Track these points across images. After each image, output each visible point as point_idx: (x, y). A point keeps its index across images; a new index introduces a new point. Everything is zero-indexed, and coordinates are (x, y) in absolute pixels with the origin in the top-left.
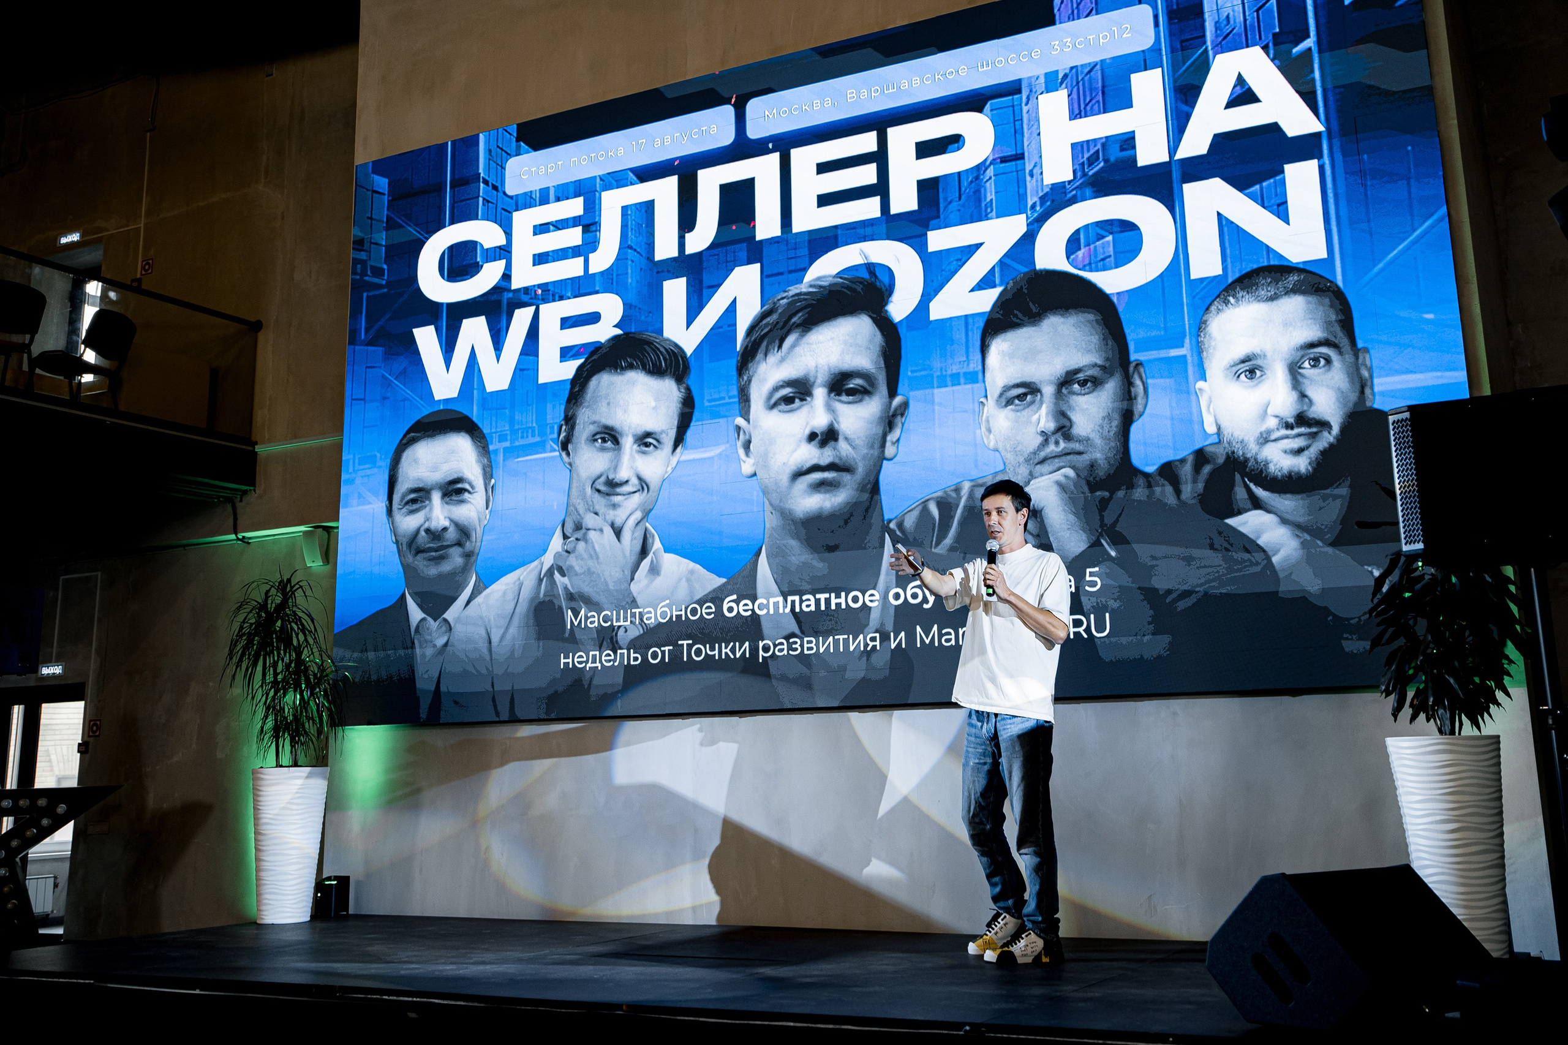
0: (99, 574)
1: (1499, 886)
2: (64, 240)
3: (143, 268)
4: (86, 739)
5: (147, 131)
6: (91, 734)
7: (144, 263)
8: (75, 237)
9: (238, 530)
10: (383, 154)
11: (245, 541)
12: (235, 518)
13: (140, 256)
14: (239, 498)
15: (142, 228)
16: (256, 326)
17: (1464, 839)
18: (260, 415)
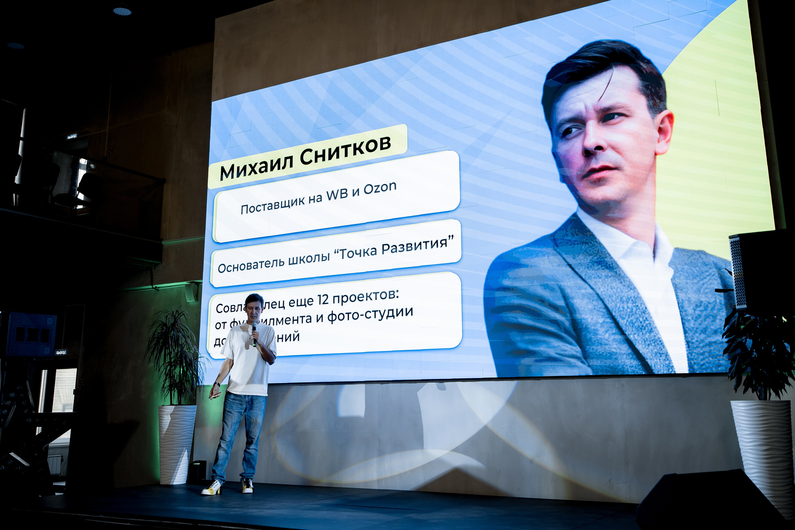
0: (85, 304)
1: (790, 479)
2: (69, 138)
3: (108, 152)
4: (77, 387)
6: (80, 385)
7: (108, 149)
8: (74, 136)
9: (153, 283)
10: (225, 97)
11: (156, 289)
12: (152, 278)
13: (106, 146)
14: (154, 267)
15: (107, 132)
16: (163, 181)
17: (771, 455)
18: (164, 226)
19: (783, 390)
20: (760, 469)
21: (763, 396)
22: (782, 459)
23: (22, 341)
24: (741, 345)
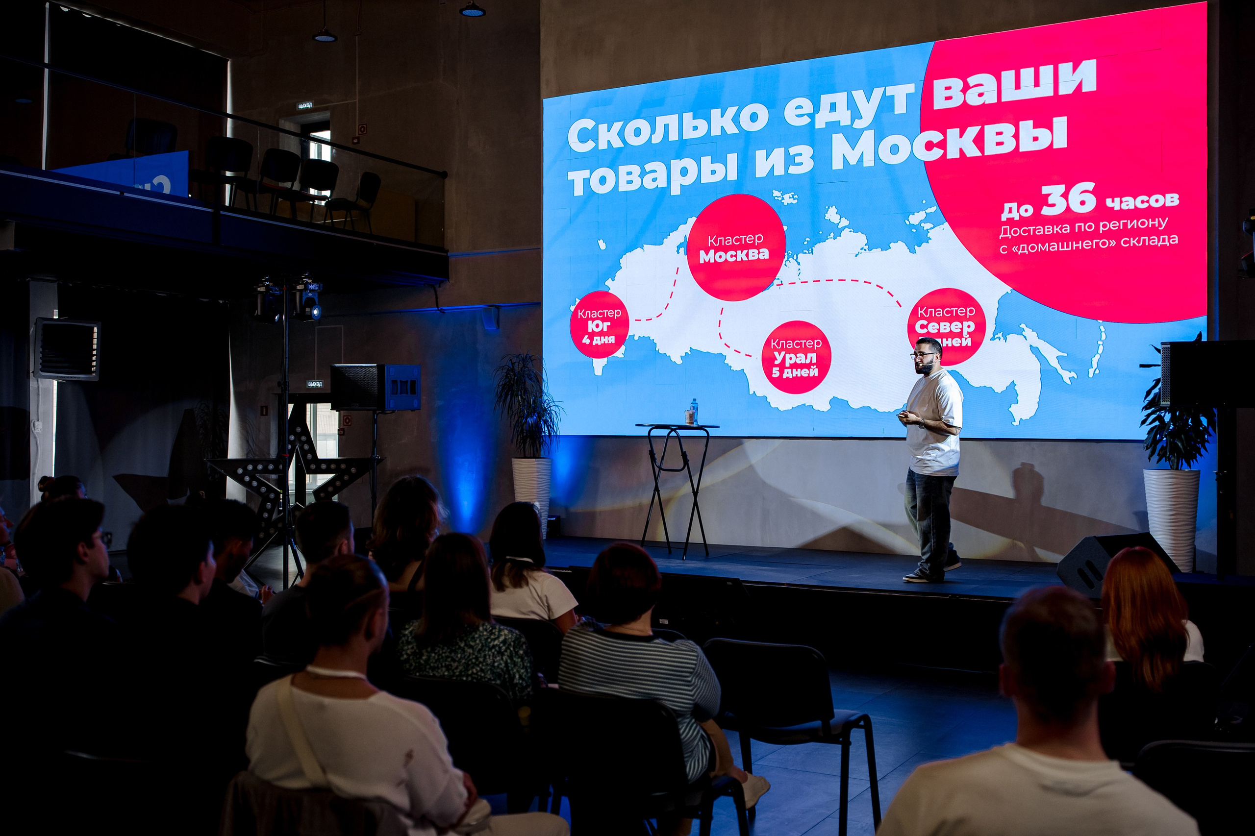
0: (342, 326)
1: (1193, 540)
2: (301, 107)
3: (360, 130)
4: (342, 427)
5: (357, 35)
6: (345, 424)
7: (360, 126)
8: (309, 105)
9: (439, 306)
10: (560, 92)
11: (442, 311)
12: (437, 298)
13: (357, 123)
14: (438, 285)
15: (357, 103)
16: (444, 175)
17: (1177, 519)
18: (450, 233)
19: (1194, 460)
20: (1165, 532)
21: (1175, 467)
22: (1186, 523)
23: (397, 394)
24: (1160, 419)
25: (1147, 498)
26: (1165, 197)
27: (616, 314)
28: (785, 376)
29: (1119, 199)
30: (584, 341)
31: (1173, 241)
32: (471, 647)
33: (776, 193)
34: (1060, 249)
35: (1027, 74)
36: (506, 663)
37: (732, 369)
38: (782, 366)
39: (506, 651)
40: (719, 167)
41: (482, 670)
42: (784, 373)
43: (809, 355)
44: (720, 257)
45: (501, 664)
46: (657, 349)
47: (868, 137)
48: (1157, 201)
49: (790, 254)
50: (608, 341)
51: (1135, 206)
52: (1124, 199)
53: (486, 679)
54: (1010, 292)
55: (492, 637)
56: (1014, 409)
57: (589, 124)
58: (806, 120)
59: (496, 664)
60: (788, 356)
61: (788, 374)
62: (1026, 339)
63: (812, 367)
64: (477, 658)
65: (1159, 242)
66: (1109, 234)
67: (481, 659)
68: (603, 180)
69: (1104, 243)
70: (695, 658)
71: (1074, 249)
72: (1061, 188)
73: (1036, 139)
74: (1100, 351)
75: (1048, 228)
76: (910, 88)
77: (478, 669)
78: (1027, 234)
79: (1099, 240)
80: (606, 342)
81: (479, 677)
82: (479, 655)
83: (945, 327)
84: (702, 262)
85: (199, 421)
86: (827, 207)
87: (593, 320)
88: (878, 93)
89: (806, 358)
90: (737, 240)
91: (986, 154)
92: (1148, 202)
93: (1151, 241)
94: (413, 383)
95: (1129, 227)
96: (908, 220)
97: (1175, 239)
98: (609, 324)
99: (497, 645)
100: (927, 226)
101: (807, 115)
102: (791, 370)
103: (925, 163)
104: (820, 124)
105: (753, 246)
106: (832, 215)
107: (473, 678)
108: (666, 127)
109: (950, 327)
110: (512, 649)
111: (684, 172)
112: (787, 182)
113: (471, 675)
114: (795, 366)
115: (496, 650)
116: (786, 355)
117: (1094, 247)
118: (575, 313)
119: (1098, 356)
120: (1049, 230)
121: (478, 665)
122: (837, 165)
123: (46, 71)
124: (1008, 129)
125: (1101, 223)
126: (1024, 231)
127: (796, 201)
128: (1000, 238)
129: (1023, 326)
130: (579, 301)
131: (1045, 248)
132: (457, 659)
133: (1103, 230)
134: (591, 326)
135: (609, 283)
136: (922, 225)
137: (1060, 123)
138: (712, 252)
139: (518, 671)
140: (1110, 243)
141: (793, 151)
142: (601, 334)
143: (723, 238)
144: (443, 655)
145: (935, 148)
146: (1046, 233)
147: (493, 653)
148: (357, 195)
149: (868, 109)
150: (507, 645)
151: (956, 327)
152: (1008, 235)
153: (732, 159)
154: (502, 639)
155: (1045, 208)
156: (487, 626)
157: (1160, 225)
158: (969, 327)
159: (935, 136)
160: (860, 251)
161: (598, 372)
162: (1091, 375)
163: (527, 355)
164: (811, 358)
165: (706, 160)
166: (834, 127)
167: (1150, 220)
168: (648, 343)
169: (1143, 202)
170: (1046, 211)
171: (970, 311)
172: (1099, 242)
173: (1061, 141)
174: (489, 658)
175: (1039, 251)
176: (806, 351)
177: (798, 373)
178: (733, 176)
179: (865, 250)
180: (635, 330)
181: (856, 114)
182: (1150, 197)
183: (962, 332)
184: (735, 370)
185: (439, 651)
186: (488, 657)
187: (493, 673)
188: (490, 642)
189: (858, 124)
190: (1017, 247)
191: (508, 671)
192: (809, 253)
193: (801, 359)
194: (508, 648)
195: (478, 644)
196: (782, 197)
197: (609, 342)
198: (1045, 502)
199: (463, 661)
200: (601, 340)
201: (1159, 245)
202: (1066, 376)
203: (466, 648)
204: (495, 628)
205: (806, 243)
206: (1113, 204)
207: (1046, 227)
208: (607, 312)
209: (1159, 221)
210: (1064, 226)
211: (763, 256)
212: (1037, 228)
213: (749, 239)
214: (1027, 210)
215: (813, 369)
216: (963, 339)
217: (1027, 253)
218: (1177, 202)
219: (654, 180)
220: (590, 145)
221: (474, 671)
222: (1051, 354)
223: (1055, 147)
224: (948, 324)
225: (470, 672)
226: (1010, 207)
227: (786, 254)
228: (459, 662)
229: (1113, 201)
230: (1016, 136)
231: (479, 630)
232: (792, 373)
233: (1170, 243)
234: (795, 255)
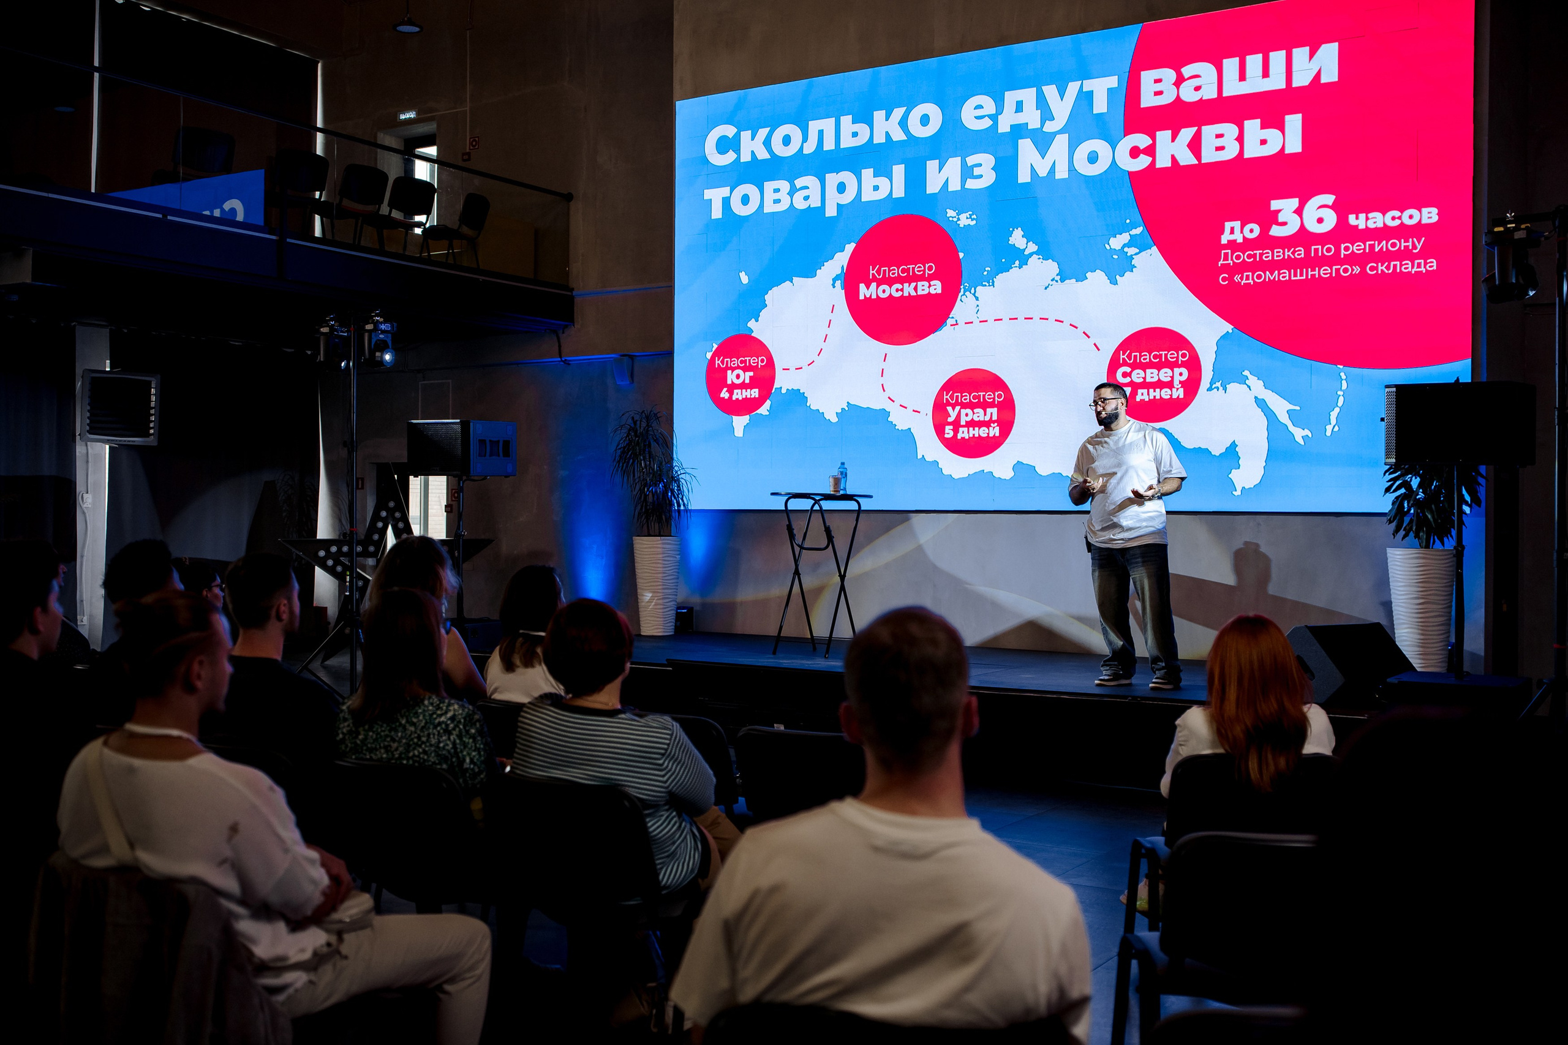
0: (450, 381)
1: (1447, 635)
2: (402, 117)
3: (471, 144)
4: (450, 503)
5: (468, 29)
6: (454, 498)
7: (471, 140)
8: (411, 115)
9: (563, 355)
10: (696, 94)
11: (567, 363)
12: (560, 346)
13: (468, 134)
14: (561, 331)
15: (468, 111)
16: (569, 197)
17: (1426, 609)
18: (575, 267)
20: (1411, 624)
21: (1424, 544)
22: (1438, 613)
23: (485, 456)
24: (1406, 485)
25: (1391, 584)
26: (1420, 212)
27: (758, 361)
28: (959, 436)
29: (1364, 215)
30: (722, 395)
31: (1430, 267)
32: (414, 724)
33: (951, 213)
34: (1293, 278)
35: (1254, 62)
36: (454, 743)
37: (896, 428)
38: (956, 425)
39: (454, 729)
40: (883, 182)
41: (425, 752)
42: (958, 432)
43: (989, 410)
44: (884, 291)
45: (447, 745)
46: (808, 405)
47: (1061, 143)
48: (1411, 217)
49: (967, 288)
50: (751, 395)
51: (1384, 224)
52: (1370, 215)
53: (430, 763)
54: (1230, 331)
55: (439, 712)
56: (1234, 475)
57: (730, 131)
58: (987, 123)
59: (441, 745)
60: (963, 411)
61: (963, 433)
62: (1250, 389)
63: (992, 425)
64: (419, 738)
65: (1413, 267)
66: (1352, 259)
67: (424, 739)
68: (745, 200)
69: (1346, 271)
70: (668, 737)
71: (1309, 277)
72: (1294, 203)
73: (1263, 142)
74: (1340, 403)
75: (1277, 252)
76: (1112, 82)
77: (421, 750)
78: (1252, 259)
79: (1339, 267)
80: (749, 396)
81: (422, 761)
82: (422, 734)
83: (1152, 375)
84: (862, 297)
85: (282, 494)
86: (1011, 229)
87: (733, 369)
88: (1073, 88)
89: (985, 415)
90: (903, 271)
91: (1203, 161)
92: (1400, 218)
93: (1404, 267)
94: (507, 444)
95: (1377, 250)
96: (1109, 244)
97: (1433, 264)
98: (752, 374)
99: (443, 722)
100: (1131, 251)
101: (988, 116)
102: (967, 429)
103: (1131, 174)
104: (1004, 127)
105: (922, 278)
106: (1017, 238)
107: (414, 762)
108: (821, 133)
109: (1158, 375)
110: (461, 727)
111: (841, 188)
112: (963, 199)
113: (412, 758)
114: (971, 424)
115: (442, 728)
116: (962, 410)
117: (1334, 275)
118: (712, 361)
119: (1337, 410)
120: (1279, 254)
121: (420, 746)
122: (1024, 177)
123: (96, 75)
124: (1230, 130)
125: (1342, 245)
126: (1249, 256)
127: (974, 222)
128: (1220, 265)
129: (1246, 373)
130: (717, 346)
131: (1273, 276)
132: (397, 739)
133: (1344, 254)
134: (731, 377)
135: (752, 324)
136: (1126, 249)
137: (1294, 122)
138: (874, 285)
139: (469, 754)
140: (1353, 270)
141: (971, 160)
142: (743, 386)
143: (887, 268)
144: (382, 734)
145: (1141, 155)
146: (1275, 258)
147: (439, 732)
148: (459, 220)
149: (1062, 108)
150: (455, 722)
151: (1166, 375)
152: (1230, 261)
153: (899, 171)
154: (450, 715)
155: (1274, 227)
156: (433, 700)
157: (1414, 247)
158: (1181, 374)
159: (1141, 140)
160: (1051, 283)
161: (739, 432)
162: (1328, 433)
163: (651, 411)
164: (991, 413)
165: (867, 173)
166: (1019, 131)
167: (1403, 240)
168: (797, 397)
169: (1393, 218)
170: (1276, 231)
171: (1182, 356)
172: (1340, 268)
173: (1294, 145)
174: (434, 738)
175: (1267, 280)
176: (984, 405)
177: (975, 432)
178: (899, 192)
179: (1057, 281)
180: (783, 382)
181: (1047, 115)
182: (1402, 213)
183: (1172, 381)
184: (900, 429)
185: (377, 729)
186: (432, 736)
187: (438, 755)
188: (436, 718)
189: (1050, 127)
190: (1240, 275)
191: (456, 753)
192: (989, 285)
193: (979, 415)
194: (456, 726)
195: (421, 721)
196: (957, 217)
197: (752, 397)
198: (1272, 589)
199: (404, 741)
200: (742, 394)
201: (1413, 272)
202: (1299, 434)
203: (407, 725)
204: (444, 702)
205: (985, 273)
206: (1358, 221)
207: (1275, 251)
208: (750, 360)
209: (1413, 243)
210: (1297, 249)
211: (935, 289)
212: (1264, 252)
213: (918, 269)
214: (1253, 230)
215: (994, 428)
216: (1174, 390)
217: (1252, 284)
218: (1435, 218)
219: (806, 198)
220: (731, 156)
221: (416, 753)
222: (1281, 407)
223: (1287, 151)
224: (1155, 371)
225: (411, 754)
226: (1232, 226)
227: (962, 287)
228: (399, 742)
229: (1357, 218)
230: (1240, 139)
231: (423, 704)
232: (968, 432)
233: (1426, 270)
234: (973, 289)
